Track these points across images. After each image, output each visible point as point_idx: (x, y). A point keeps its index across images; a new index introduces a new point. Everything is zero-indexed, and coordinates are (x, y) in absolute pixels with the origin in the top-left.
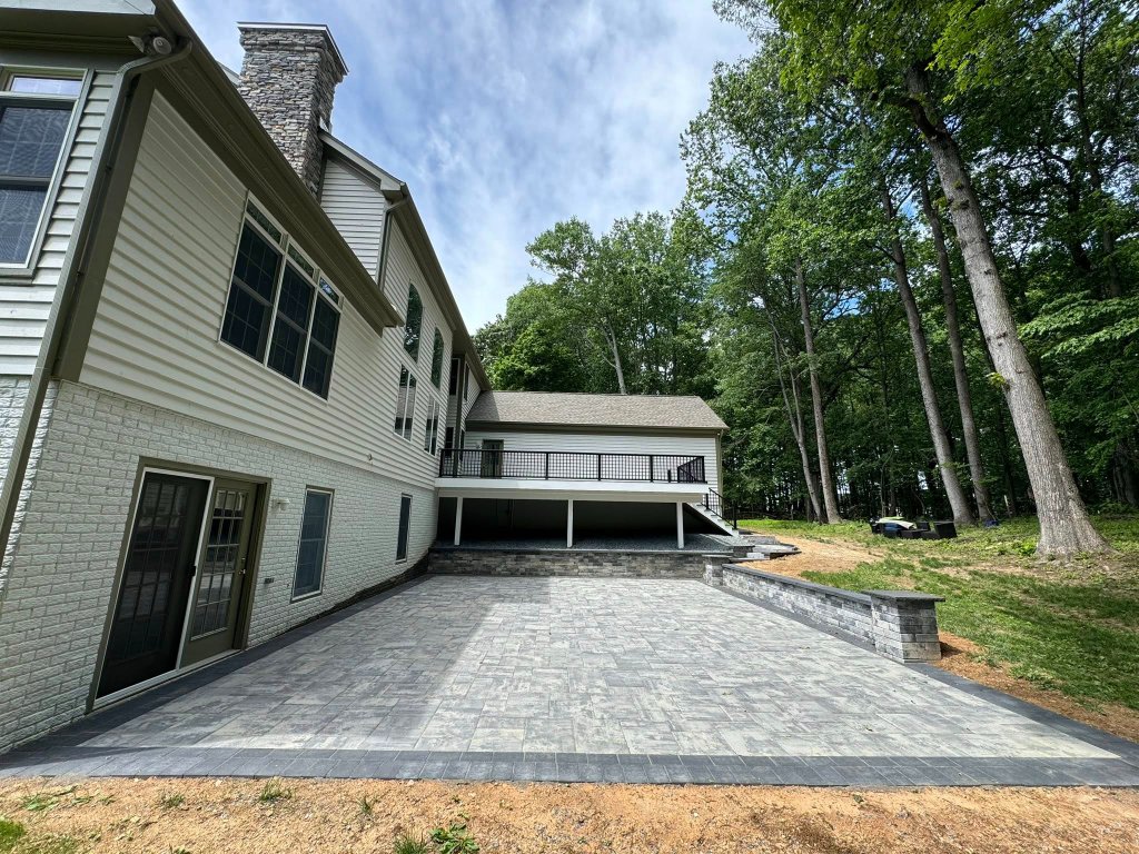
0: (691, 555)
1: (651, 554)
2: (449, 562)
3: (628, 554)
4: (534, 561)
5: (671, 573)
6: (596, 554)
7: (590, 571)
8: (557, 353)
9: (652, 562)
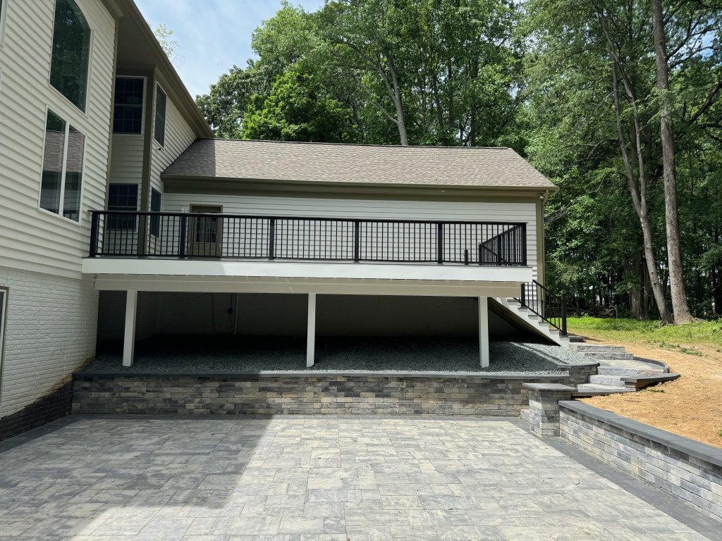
0: (502, 381)
1: (438, 379)
2: (107, 395)
3: (401, 379)
4: (247, 392)
5: (469, 408)
6: (350, 378)
7: (341, 405)
8: (323, 107)
9: (439, 391)
